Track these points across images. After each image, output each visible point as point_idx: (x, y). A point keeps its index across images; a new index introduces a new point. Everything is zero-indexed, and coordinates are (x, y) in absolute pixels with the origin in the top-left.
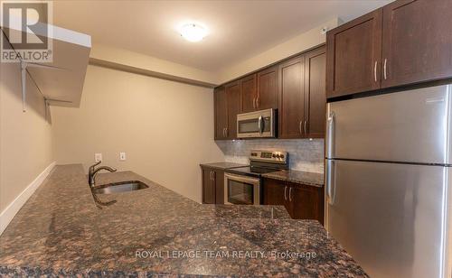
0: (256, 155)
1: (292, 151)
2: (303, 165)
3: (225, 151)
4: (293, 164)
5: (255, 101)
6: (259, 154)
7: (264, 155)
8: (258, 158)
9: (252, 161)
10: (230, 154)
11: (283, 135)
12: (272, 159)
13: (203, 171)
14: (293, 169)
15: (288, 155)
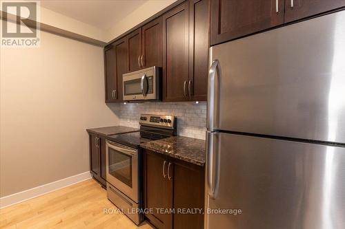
0: (145, 119)
1: (179, 115)
2: (191, 131)
3: (119, 114)
4: (181, 129)
5: (140, 59)
6: (149, 119)
7: (153, 119)
8: (148, 122)
9: (142, 126)
10: (123, 118)
11: (168, 97)
12: (160, 124)
13: (91, 136)
14: (181, 135)
15: (176, 119)
